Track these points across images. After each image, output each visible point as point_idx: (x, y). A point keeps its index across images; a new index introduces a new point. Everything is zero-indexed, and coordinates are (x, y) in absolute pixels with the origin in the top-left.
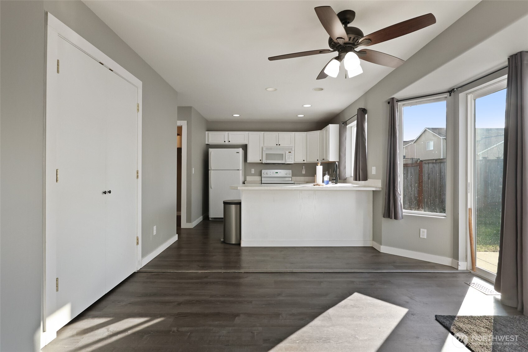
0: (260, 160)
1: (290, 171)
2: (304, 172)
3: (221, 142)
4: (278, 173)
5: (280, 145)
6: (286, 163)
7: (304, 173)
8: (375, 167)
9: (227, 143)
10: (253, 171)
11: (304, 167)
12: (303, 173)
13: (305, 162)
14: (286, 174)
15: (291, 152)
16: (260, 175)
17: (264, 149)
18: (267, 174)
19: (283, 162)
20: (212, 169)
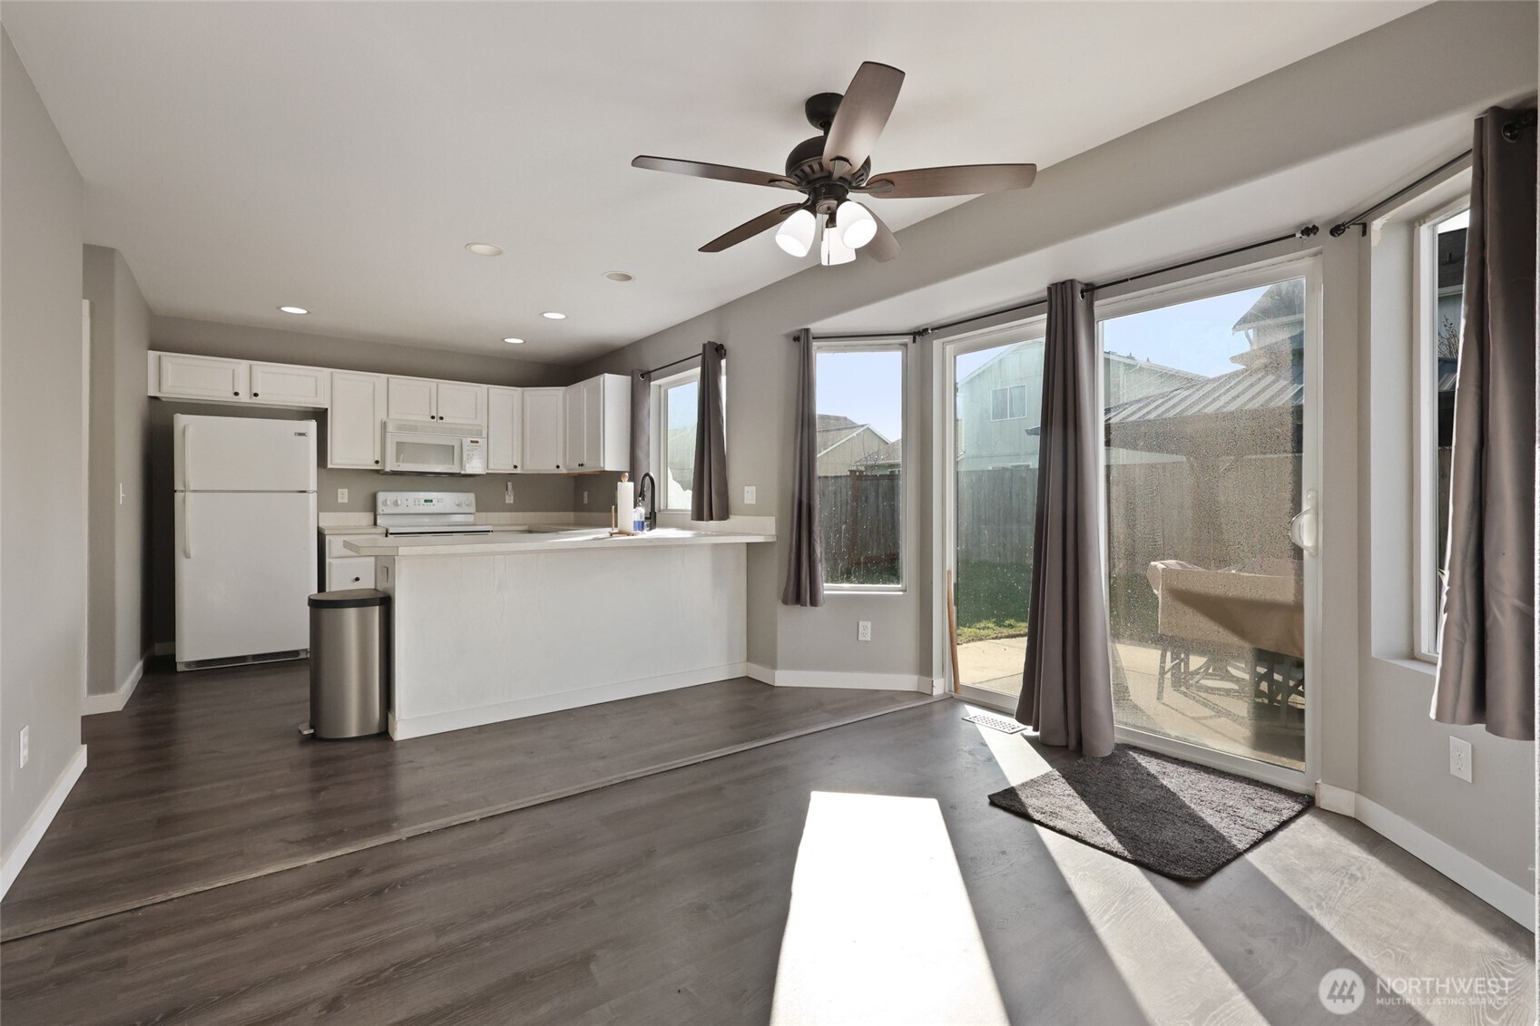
0: (377, 462)
1: (471, 497)
2: (509, 499)
3: (222, 394)
4: (431, 501)
5: (441, 418)
6: (463, 472)
7: (512, 502)
8: (754, 488)
9: (244, 398)
10: (343, 495)
11: (510, 484)
12: (507, 501)
13: (518, 471)
14: (458, 505)
15: (477, 442)
16: (373, 507)
17: (390, 428)
18: (396, 503)
19: (455, 469)
20: (192, 488)
